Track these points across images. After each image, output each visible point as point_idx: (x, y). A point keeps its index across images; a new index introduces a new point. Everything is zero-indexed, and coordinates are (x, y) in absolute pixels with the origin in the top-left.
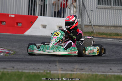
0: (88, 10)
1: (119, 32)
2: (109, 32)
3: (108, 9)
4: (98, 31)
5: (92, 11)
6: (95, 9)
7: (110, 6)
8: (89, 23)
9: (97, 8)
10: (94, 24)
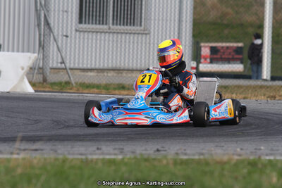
0: (58, 35)
1: (124, 82)
2: (104, 82)
3: (101, 32)
4: (80, 81)
5: (67, 36)
6: (73, 33)
7: (105, 27)
8: (61, 63)
9: (76, 30)
10: (72, 66)
